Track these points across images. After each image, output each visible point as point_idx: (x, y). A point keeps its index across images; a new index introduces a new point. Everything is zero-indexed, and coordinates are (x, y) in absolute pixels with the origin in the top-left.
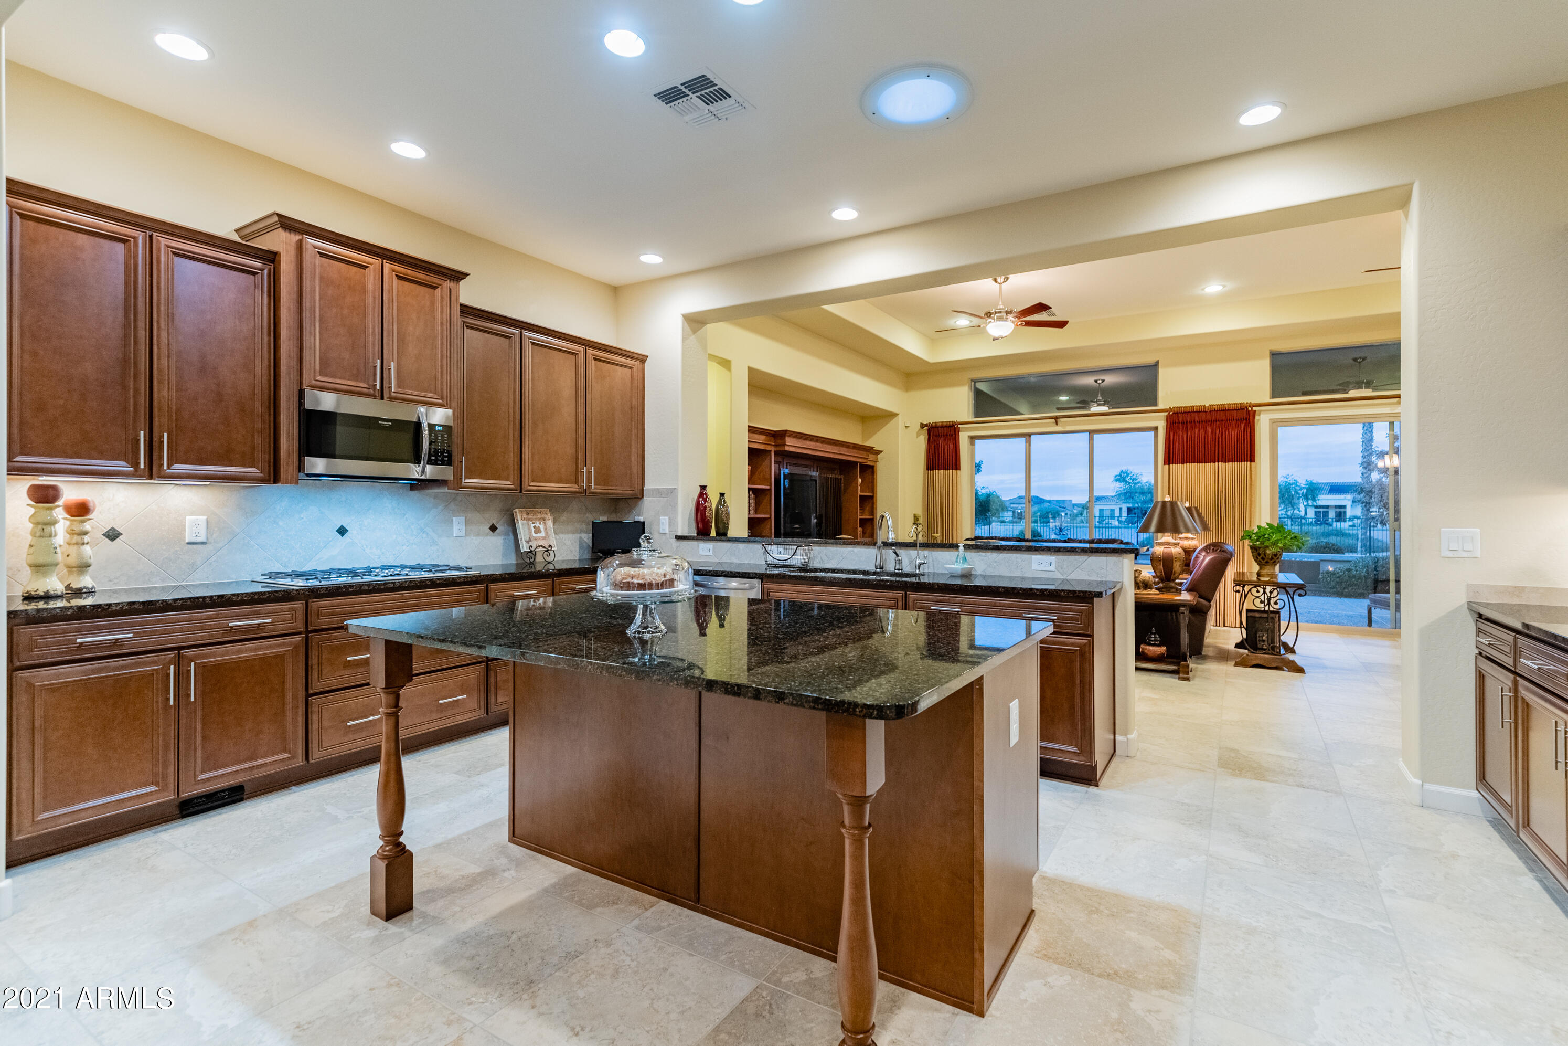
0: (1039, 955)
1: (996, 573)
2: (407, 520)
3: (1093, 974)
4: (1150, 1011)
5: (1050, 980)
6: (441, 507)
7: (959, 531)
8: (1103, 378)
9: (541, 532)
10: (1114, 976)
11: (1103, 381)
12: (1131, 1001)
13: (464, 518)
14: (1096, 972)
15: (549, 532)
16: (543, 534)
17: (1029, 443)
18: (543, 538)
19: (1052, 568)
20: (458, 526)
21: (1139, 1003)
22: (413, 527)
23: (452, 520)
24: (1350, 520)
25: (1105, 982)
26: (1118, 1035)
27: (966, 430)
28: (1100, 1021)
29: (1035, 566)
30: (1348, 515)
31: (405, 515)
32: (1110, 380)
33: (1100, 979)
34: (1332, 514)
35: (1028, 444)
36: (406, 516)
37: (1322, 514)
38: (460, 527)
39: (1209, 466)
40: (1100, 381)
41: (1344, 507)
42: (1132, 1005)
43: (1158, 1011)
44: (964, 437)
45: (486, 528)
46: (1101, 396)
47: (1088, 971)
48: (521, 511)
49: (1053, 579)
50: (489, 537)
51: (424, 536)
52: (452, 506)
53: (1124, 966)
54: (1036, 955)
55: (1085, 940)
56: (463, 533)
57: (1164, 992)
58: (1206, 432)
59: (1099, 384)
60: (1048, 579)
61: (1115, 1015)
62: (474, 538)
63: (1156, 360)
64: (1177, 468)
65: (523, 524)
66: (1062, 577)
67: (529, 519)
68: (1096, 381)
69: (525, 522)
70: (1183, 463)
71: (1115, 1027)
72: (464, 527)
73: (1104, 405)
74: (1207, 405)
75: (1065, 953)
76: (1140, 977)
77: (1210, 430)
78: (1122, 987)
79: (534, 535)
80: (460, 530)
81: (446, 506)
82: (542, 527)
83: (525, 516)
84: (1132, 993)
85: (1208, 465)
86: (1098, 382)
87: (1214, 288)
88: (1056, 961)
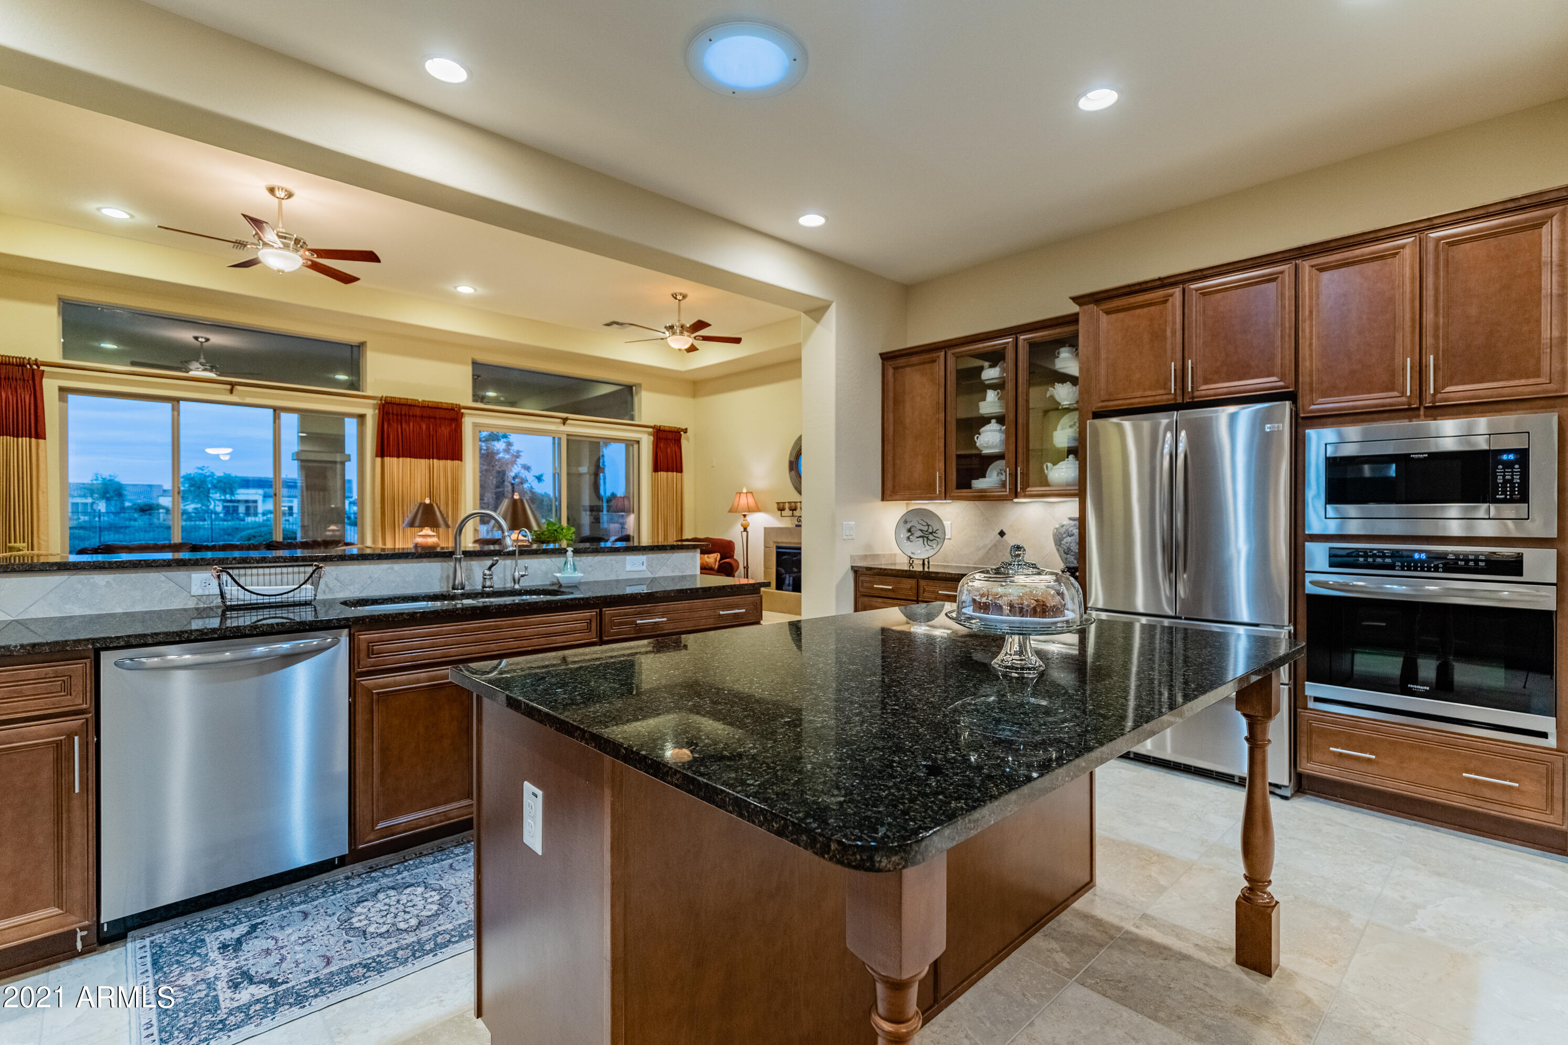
1: (592, 579)
7: (42, 537)
8: (208, 336)
11: (207, 340)
17: (176, 410)
19: (644, 568)
24: (264, 514)
27: (54, 376)
29: (628, 568)
30: (260, 510)
32: (218, 340)
34: (242, 509)
35: (176, 413)
37: (231, 510)
39: (423, 463)
40: (203, 340)
41: (255, 502)
44: (50, 387)
46: (204, 358)
49: (643, 578)
58: (421, 428)
59: (202, 342)
60: (640, 579)
63: (362, 339)
64: (392, 463)
66: (652, 576)
68: (196, 338)
70: (398, 457)
73: (211, 371)
74: (420, 400)
77: (424, 427)
85: (423, 461)
86: (200, 340)
87: (465, 289)
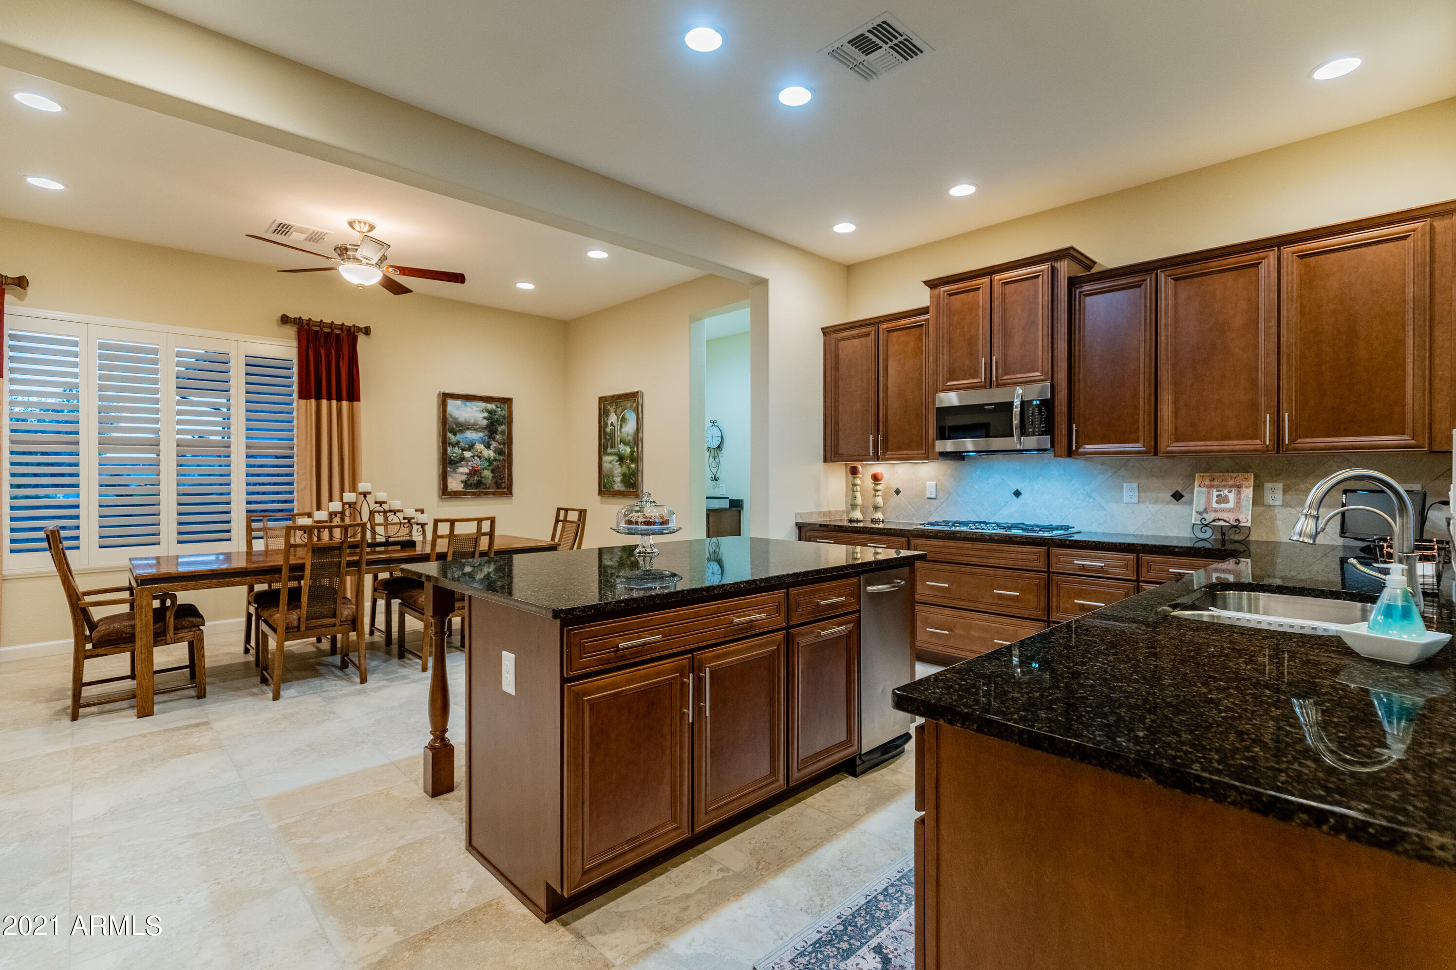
0: (493, 902)
2: (1073, 485)
3: (442, 924)
4: (375, 935)
5: (464, 895)
6: (1109, 473)
9: (1228, 502)
10: (427, 936)
12: (395, 931)
13: (1136, 484)
14: (442, 928)
15: (1243, 503)
16: (1231, 505)
18: (1230, 510)
20: (1129, 491)
21: (388, 935)
22: (1079, 492)
23: (1122, 486)
25: (428, 926)
26: (381, 904)
28: (402, 901)
31: (1071, 481)
33: (433, 925)
36: (1073, 482)
38: (1132, 493)
42: (391, 929)
43: (369, 940)
45: (1168, 496)
47: (448, 923)
48: (1203, 476)
50: (1171, 506)
51: (1091, 500)
52: (1123, 472)
53: (429, 951)
54: (496, 901)
55: (483, 943)
56: (1136, 500)
57: (376, 959)
61: (396, 912)
62: (1151, 506)
65: (1199, 492)
67: (1213, 486)
69: (1205, 489)
71: (388, 906)
72: (1136, 494)
75: (480, 920)
76: (407, 954)
78: (412, 934)
79: (1215, 505)
80: (1131, 497)
81: (1116, 472)
82: (1232, 496)
83: (1207, 482)
84: (400, 936)
88: (479, 909)
